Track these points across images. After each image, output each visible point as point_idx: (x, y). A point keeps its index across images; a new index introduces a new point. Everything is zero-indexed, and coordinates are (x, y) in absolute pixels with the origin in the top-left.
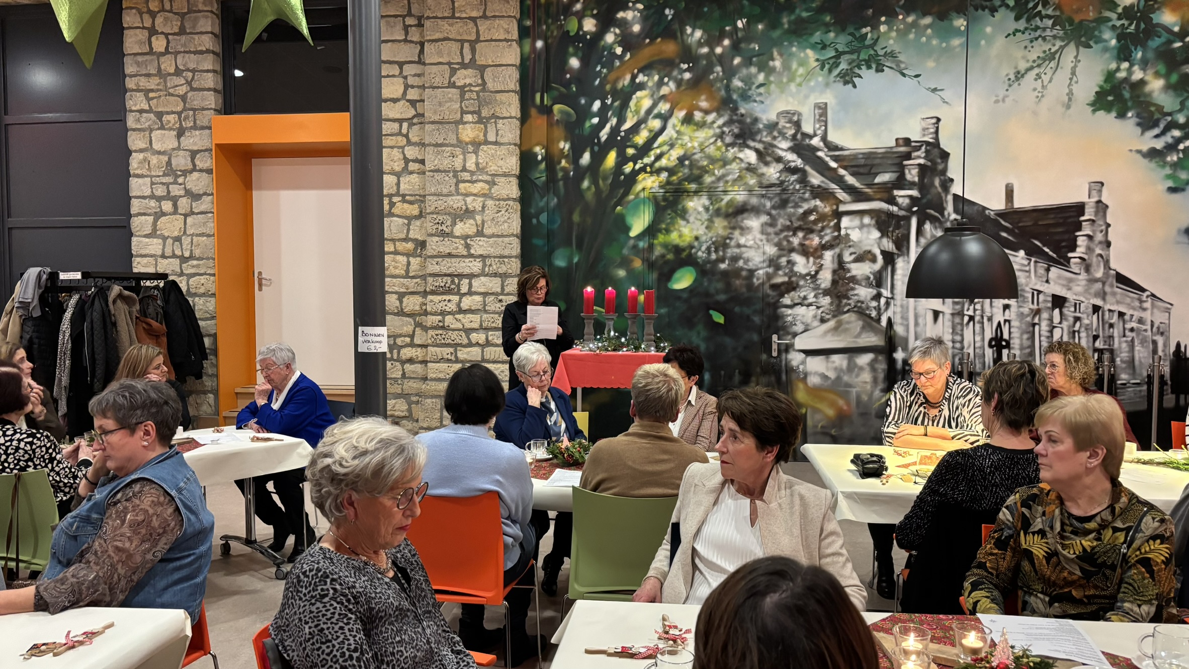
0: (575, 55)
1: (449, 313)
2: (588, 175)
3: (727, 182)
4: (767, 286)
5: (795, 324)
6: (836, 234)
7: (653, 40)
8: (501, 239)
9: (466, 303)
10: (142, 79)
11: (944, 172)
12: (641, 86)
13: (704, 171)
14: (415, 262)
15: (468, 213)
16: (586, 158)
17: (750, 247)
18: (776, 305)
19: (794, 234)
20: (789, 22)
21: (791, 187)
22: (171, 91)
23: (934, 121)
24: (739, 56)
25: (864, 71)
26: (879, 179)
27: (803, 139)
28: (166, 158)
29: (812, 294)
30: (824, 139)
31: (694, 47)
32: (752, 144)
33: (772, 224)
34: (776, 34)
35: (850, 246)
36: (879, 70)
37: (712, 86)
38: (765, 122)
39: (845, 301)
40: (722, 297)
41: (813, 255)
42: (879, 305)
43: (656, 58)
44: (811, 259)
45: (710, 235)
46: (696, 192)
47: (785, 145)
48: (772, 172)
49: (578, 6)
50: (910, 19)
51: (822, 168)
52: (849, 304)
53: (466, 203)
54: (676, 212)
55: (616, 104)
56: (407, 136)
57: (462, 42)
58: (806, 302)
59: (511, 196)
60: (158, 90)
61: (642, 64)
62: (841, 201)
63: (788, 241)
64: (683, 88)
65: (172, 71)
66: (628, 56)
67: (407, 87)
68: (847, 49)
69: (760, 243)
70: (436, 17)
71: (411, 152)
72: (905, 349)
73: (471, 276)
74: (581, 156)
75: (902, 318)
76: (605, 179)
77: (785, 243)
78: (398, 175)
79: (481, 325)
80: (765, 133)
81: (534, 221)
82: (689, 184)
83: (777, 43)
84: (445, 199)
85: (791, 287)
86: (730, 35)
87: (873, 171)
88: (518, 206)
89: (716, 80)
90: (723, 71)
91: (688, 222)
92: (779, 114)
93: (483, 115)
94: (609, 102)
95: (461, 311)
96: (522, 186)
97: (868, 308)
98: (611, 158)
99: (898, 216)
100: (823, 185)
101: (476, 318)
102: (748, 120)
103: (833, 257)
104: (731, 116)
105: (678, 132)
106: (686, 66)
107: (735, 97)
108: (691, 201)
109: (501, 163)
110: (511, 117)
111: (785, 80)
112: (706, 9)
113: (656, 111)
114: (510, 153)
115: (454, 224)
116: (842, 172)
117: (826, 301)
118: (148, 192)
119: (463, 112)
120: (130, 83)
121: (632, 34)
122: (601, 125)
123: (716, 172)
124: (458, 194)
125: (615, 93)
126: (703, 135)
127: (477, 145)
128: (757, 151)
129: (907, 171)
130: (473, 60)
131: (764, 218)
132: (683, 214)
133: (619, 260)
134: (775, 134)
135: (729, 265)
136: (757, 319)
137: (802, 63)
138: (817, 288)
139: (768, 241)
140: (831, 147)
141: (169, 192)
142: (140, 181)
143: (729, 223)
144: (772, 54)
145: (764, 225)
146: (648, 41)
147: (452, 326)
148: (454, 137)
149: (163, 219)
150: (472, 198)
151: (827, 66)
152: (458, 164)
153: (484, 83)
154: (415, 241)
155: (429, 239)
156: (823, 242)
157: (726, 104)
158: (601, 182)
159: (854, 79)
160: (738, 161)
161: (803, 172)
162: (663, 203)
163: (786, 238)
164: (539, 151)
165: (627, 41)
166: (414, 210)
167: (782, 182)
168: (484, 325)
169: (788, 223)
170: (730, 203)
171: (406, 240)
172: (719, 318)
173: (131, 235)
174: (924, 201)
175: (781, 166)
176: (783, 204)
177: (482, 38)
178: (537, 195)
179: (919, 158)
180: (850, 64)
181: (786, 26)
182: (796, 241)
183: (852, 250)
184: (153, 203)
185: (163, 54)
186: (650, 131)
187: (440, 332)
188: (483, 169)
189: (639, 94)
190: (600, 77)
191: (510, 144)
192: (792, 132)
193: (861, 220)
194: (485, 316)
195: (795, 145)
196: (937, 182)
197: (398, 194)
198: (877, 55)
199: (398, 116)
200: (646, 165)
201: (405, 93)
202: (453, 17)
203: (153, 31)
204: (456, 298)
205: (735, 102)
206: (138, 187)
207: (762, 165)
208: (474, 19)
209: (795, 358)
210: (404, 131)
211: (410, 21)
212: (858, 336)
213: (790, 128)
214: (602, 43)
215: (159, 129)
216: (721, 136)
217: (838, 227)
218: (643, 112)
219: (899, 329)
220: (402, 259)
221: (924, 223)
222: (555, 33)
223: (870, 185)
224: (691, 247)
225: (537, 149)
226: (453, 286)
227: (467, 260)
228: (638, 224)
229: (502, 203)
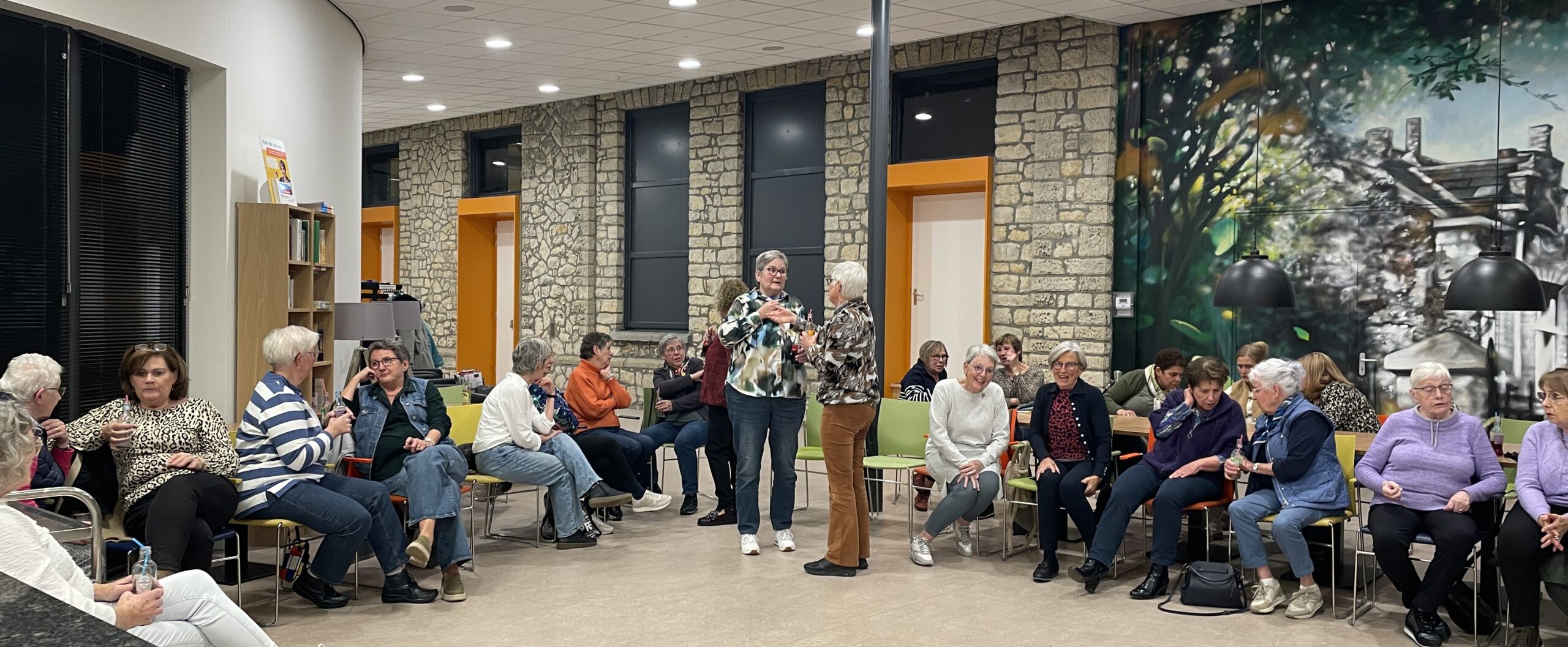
0: (1168, 91)
1: (1048, 325)
2: (1177, 199)
3: (1313, 201)
4: (1355, 302)
5: (1385, 343)
6: (1430, 251)
7: (1241, 71)
8: (1093, 260)
9: (1063, 316)
10: (837, 141)
11: (1557, 182)
12: (1229, 115)
13: (1290, 191)
14: (1024, 279)
15: (1066, 238)
16: (1176, 183)
17: (1337, 265)
18: (1364, 323)
19: (1384, 252)
20: (1381, 41)
21: (1380, 205)
22: (854, 148)
23: (1545, 129)
24: (1326, 78)
25: (1463, 83)
26: (1478, 194)
27: (1394, 155)
28: (848, 200)
29: (1404, 313)
30: (1417, 154)
31: (1281, 74)
32: (1339, 163)
33: (1360, 241)
34: (1367, 52)
35: (1446, 264)
36: (1481, 79)
37: (1299, 110)
38: (1354, 141)
39: (1440, 320)
40: (1307, 314)
41: (1404, 272)
42: (1479, 325)
43: (1245, 87)
44: (1403, 277)
45: (1295, 253)
46: (1282, 212)
47: (1374, 162)
48: (1361, 190)
49: (1173, 47)
50: (1516, 25)
51: (1415, 184)
52: (1445, 324)
53: (1064, 230)
54: (1261, 232)
55: (1205, 133)
56: (1022, 173)
57: (1067, 90)
58: (1397, 321)
59: (1102, 221)
60: (847, 148)
61: (1229, 95)
62: (1436, 217)
63: (1378, 259)
64: (1270, 113)
65: (856, 132)
66: (1218, 88)
67: (1024, 132)
68: (1444, 62)
69: (1347, 260)
70: (1046, 72)
71: (1025, 187)
72: (1510, 372)
73: (1067, 293)
74: (1171, 182)
75: (1506, 339)
76: (1193, 201)
77: (1374, 260)
78: (1014, 207)
79: (1074, 336)
80: (1353, 152)
81: (1126, 242)
82: (1274, 204)
83: (1365, 63)
84: (1048, 226)
85: (1380, 305)
86: (1317, 60)
87: (1472, 185)
88: (1112, 230)
89: (1302, 103)
90: (1310, 94)
91: (1273, 240)
92: (1368, 133)
93: (1082, 152)
94: (1198, 131)
95: (1058, 323)
96: (1115, 212)
97: (1466, 328)
98: (1200, 182)
99: (1501, 231)
100: (1415, 201)
101: (1070, 329)
102: (1336, 140)
103: (1427, 275)
104: (1318, 137)
105: (1264, 155)
106: (1274, 92)
107: (1322, 118)
108: (1277, 220)
109: (1095, 193)
110: (1105, 153)
111: (1375, 98)
112: (1294, 37)
113: (1243, 137)
114: (1103, 184)
115: (1054, 247)
116: (1437, 187)
117: (1420, 319)
118: (836, 228)
119: (1065, 151)
120: (828, 145)
121: (1222, 68)
122: (1191, 153)
123: (1302, 191)
124: (1059, 221)
125: (1204, 123)
126: (1288, 156)
127: (1075, 178)
128: (1344, 169)
129: (1512, 184)
130: (1075, 105)
131: (1352, 236)
132: (1269, 233)
133: (1204, 277)
134: (1364, 152)
135: (1314, 282)
136: (1343, 337)
137: (1393, 80)
138: (1410, 306)
139: (1356, 258)
140: (1424, 162)
141: (850, 227)
142: (832, 218)
143: (1316, 241)
144: (1361, 73)
145: (1351, 242)
146: (1236, 72)
147: (1049, 336)
148: (1057, 173)
149: (846, 248)
150: (1069, 224)
151: (1421, 81)
152: (1059, 195)
153: (1083, 125)
154: (1025, 262)
155: (1034, 261)
156: (1416, 259)
157: (1313, 126)
158: (1189, 205)
159: (1451, 91)
160: (1324, 180)
161: (1394, 189)
162: (1248, 223)
163: (1375, 255)
164: (1132, 180)
165: (1218, 75)
166: (1025, 236)
167: (1371, 200)
168: (1077, 335)
169: (1378, 240)
170: (1316, 222)
171: (1018, 261)
172: (1304, 335)
173: (825, 260)
174: (1533, 214)
175: (1370, 184)
176: (1373, 221)
177: (1083, 86)
178: (1129, 220)
179: (1527, 169)
180: (1446, 76)
181: (1377, 45)
182: (1386, 258)
183: (1448, 267)
184: (839, 236)
185: (850, 120)
186: (1237, 156)
187: (1040, 341)
188: (1080, 198)
189: (1227, 122)
190: (1191, 109)
191: (1103, 176)
192: (1383, 149)
193: (1459, 236)
194: (1078, 328)
195: (1386, 162)
196: (1548, 194)
197: (1013, 223)
198: (1480, 65)
199: (1016, 157)
200: (1232, 188)
201: (1022, 137)
202: (1060, 70)
203: (845, 104)
204: (1053, 312)
205: (1322, 124)
206: (830, 223)
207: (1349, 183)
208: (1076, 71)
209: (1384, 378)
210: (1021, 170)
211: (1029, 76)
212: (1456, 356)
213: (1380, 145)
214: (1194, 78)
215: (846, 178)
216: (1308, 157)
217: (1432, 244)
218: (1230, 138)
219: (1502, 351)
220: (1015, 278)
221: (1533, 238)
222: (1151, 73)
223: (1467, 200)
225: (1131, 178)
226: (1051, 302)
227: (1064, 279)
228: (1224, 243)
229: (1095, 227)
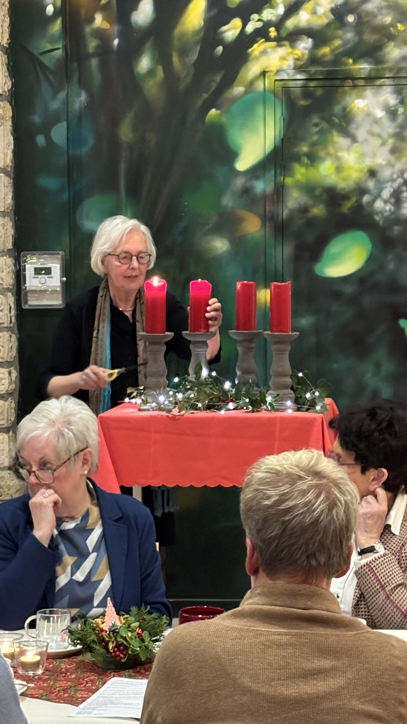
2: (148, 45)
13: (387, 35)
16: (145, 11)
45: (399, 166)
46: (370, 80)
54: (329, 121)
74: (135, 6)
81: (41, 140)
82: (355, 62)
91: (354, 139)
98: (197, 10)
108: (360, 97)
132: (344, 124)
133: (214, 219)
158: (175, 59)
162: (302, 103)
178: (45, 87)
200: (267, 25)
224: (361, 191)
228: (254, 145)
